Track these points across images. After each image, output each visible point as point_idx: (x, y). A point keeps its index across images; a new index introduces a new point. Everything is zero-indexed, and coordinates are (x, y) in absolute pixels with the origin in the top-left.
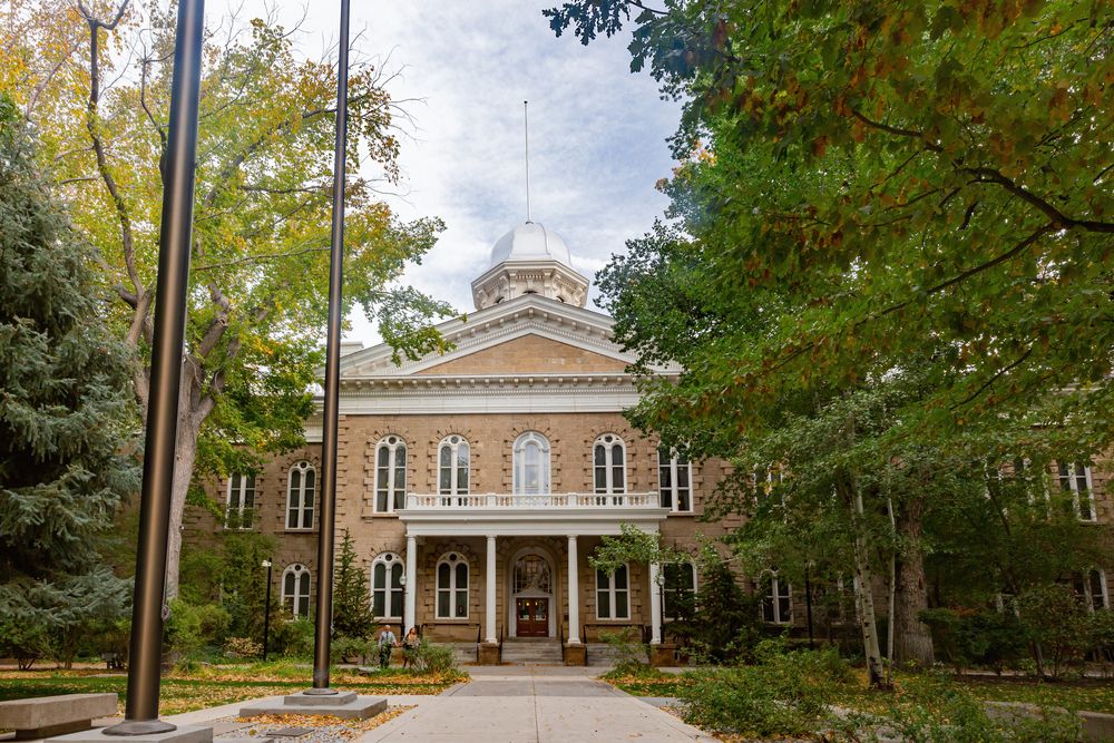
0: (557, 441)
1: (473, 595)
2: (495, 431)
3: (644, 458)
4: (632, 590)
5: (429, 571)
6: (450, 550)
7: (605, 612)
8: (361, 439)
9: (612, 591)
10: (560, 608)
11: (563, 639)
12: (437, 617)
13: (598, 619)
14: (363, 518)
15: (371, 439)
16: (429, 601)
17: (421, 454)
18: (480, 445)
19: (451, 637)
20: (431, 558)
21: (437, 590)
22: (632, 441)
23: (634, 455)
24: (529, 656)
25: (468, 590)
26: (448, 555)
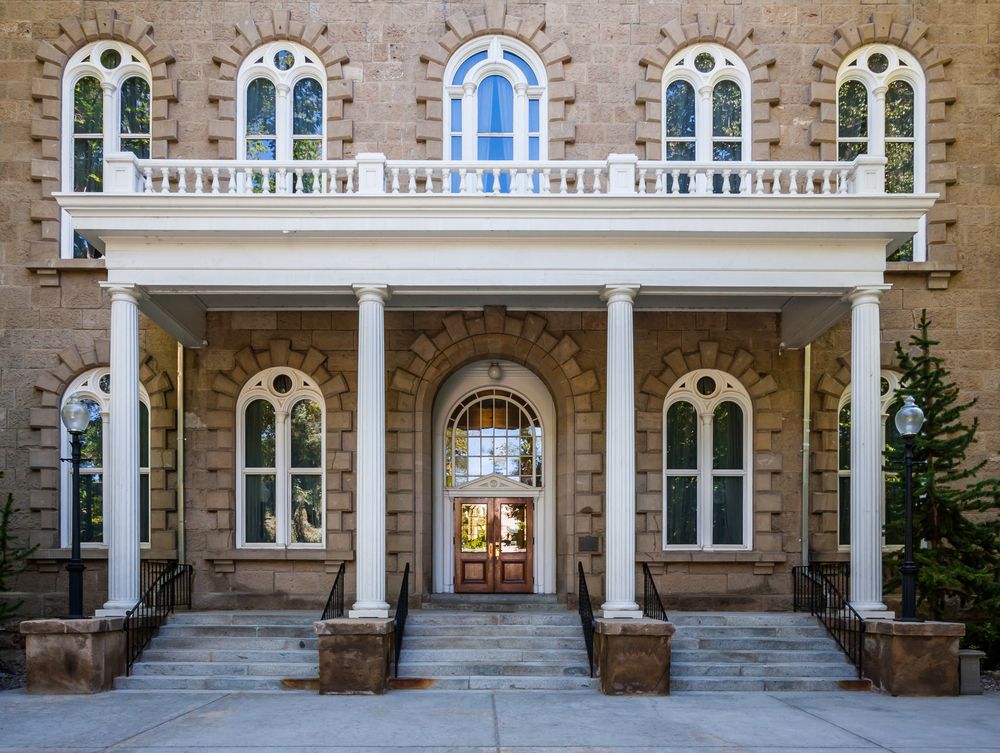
0: (567, 61)
1: (336, 485)
2: (393, 33)
3: (801, 114)
4: (756, 472)
5: (218, 420)
6: (272, 364)
7: (683, 530)
8: (20, 51)
9: (705, 474)
10: (569, 521)
11: (586, 602)
12: (241, 542)
13: (666, 547)
14: (33, 271)
15: (46, 50)
16: (220, 501)
17: (193, 95)
18: (353, 72)
19: (280, 594)
20: (222, 384)
21: (242, 470)
22: (771, 65)
23: (774, 104)
24: (485, 656)
25: (322, 470)
26: (267, 376)
